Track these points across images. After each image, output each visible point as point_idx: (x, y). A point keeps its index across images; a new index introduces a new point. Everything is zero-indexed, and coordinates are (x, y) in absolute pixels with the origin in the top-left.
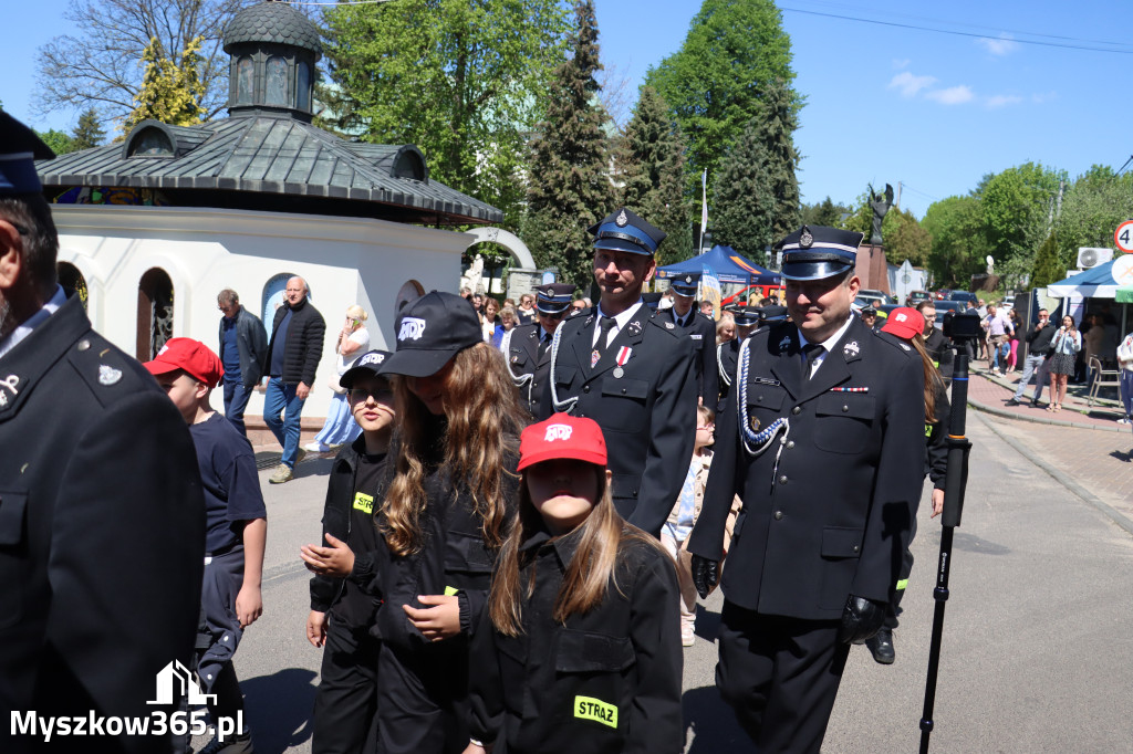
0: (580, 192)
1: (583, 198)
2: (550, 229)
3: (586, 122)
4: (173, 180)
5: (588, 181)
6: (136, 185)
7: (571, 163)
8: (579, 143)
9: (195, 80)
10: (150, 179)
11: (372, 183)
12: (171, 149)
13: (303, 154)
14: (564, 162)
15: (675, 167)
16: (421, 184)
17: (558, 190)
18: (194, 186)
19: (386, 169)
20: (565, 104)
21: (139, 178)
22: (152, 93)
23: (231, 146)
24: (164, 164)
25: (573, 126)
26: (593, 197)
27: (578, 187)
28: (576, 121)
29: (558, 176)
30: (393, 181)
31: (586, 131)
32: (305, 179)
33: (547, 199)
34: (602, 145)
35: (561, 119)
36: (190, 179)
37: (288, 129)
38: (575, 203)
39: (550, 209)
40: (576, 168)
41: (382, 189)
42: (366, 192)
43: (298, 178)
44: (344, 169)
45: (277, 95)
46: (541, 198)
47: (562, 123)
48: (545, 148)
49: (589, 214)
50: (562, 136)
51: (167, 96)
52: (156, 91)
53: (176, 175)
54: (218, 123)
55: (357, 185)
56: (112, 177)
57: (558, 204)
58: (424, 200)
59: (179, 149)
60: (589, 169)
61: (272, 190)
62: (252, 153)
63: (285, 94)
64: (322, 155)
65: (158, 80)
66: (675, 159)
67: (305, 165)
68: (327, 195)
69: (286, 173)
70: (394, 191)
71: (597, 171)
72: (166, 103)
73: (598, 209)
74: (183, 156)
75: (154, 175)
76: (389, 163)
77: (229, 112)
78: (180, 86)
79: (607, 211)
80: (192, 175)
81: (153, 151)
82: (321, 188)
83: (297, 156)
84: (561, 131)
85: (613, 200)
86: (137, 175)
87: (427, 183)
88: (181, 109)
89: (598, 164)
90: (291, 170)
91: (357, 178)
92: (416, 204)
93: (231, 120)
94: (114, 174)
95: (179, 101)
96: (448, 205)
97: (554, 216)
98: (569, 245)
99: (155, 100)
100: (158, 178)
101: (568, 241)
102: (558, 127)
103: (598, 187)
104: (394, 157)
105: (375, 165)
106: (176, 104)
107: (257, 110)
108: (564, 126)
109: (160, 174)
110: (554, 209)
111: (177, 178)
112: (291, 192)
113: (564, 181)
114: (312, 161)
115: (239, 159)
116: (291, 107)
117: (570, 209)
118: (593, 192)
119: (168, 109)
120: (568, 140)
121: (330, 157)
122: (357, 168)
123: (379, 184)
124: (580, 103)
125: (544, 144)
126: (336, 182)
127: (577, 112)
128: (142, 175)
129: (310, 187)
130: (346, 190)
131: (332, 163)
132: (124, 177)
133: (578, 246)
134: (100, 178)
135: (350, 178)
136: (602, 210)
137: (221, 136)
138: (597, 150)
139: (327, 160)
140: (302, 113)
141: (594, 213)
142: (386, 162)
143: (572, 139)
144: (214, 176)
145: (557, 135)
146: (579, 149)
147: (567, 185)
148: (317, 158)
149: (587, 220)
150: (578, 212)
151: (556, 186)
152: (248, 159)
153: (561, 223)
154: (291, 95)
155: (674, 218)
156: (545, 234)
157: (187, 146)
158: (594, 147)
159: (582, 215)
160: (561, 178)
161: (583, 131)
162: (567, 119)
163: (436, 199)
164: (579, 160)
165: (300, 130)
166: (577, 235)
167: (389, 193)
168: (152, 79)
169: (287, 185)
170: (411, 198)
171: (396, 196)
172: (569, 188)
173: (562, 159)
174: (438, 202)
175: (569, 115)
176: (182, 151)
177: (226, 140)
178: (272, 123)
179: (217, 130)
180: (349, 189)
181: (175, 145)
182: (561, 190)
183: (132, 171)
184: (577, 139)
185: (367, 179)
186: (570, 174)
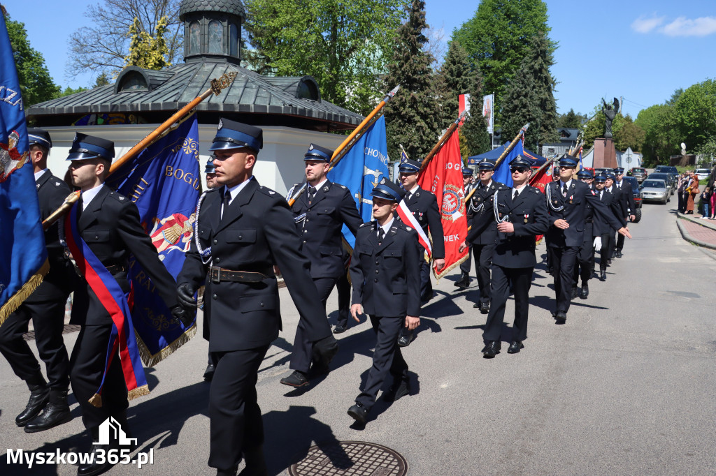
0: (416, 109)
1: (418, 113)
2: (398, 134)
3: (419, 63)
4: (148, 105)
5: (422, 101)
6: (123, 110)
7: (410, 90)
8: (415, 77)
9: (163, 45)
10: (132, 106)
11: (284, 102)
12: (146, 86)
13: (235, 84)
14: (405, 90)
15: (476, 91)
16: (317, 103)
17: (402, 108)
18: (162, 109)
19: (293, 93)
20: (405, 52)
21: (125, 105)
22: (136, 54)
23: (186, 82)
24: (142, 95)
25: (411, 65)
26: (425, 112)
27: (415, 106)
28: (412, 62)
29: (402, 99)
30: (297, 100)
31: (419, 68)
32: (237, 101)
33: (395, 114)
34: (430, 77)
35: (402, 61)
36: (159, 104)
37: (224, 69)
38: (414, 116)
39: (397, 121)
40: (414, 93)
41: (291, 105)
42: (280, 108)
43: (233, 100)
44: (264, 93)
45: (216, 48)
46: (391, 114)
47: (403, 64)
48: (393, 81)
49: (423, 124)
50: (403, 72)
51: (146, 56)
52: (138, 53)
53: (149, 102)
54: (178, 68)
55: (274, 103)
56: (108, 106)
57: (402, 117)
58: (319, 112)
59: (151, 85)
60: (422, 94)
61: (215, 109)
62: (200, 85)
63: (222, 46)
64: (248, 85)
65: (139, 45)
66: (476, 86)
67: (238, 92)
68: (253, 111)
69: (224, 97)
70: (299, 107)
71: (427, 95)
72: (145, 60)
73: (428, 120)
74: (154, 89)
75: (135, 103)
76: (294, 88)
77: (185, 60)
78: (154, 49)
79: (435, 121)
80: (161, 101)
81: (135, 88)
82: (248, 106)
83: (231, 86)
84: (403, 69)
85: (439, 114)
86: (124, 103)
87: (320, 102)
88: (155, 64)
89: (427, 90)
90: (227, 95)
91: (273, 99)
92: (314, 116)
93: (186, 65)
94: (108, 104)
95: (154, 58)
96: (336, 116)
97: (400, 126)
98: (410, 144)
99: (138, 59)
100: (137, 105)
101: (410, 141)
102: (401, 66)
103: (428, 105)
104: (297, 84)
105: (284, 90)
106: (151, 61)
107: (204, 58)
108: (405, 66)
109: (139, 102)
110: (400, 121)
111: (150, 104)
112: (228, 110)
113: (406, 102)
114: (242, 89)
115: (191, 89)
116: (226, 55)
117: (410, 120)
118: (425, 109)
119: (147, 64)
120: (407, 75)
121: (254, 86)
122: (272, 93)
123: (289, 102)
124: (414, 50)
125: (392, 78)
126: (259, 102)
127: (413, 56)
128: (127, 103)
129: (241, 106)
130: (266, 107)
131: (255, 90)
132: (115, 106)
133: (417, 145)
134: (99, 107)
135: (268, 99)
136: (431, 121)
137: (180, 75)
138: (427, 81)
139: (252, 88)
140: (233, 58)
141: (427, 123)
142: (291, 88)
143: (410, 74)
144: (175, 101)
145: (400, 72)
146: (415, 80)
147: (408, 105)
148: (245, 87)
149: (422, 127)
150: (416, 122)
151: (400, 105)
152: (198, 89)
153: (405, 130)
154: (226, 47)
155: (477, 125)
156: (394, 138)
157: (156, 83)
158: (424, 79)
159: (418, 124)
160: (404, 100)
161: (417, 69)
162: (406, 61)
163: (327, 112)
164: (415, 89)
165: (232, 69)
166: (415, 137)
167: (296, 108)
168: (135, 45)
169: (225, 105)
170: (311, 111)
171: (300, 110)
172: (409, 107)
173: (404, 88)
174: (329, 114)
175: (407, 59)
176: (153, 86)
177: (183, 78)
178: (214, 66)
179: (177, 72)
180: (268, 106)
181: (149, 82)
182: (404, 108)
183: (121, 101)
184: (413, 74)
185: (280, 99)
186: (410, 97)
